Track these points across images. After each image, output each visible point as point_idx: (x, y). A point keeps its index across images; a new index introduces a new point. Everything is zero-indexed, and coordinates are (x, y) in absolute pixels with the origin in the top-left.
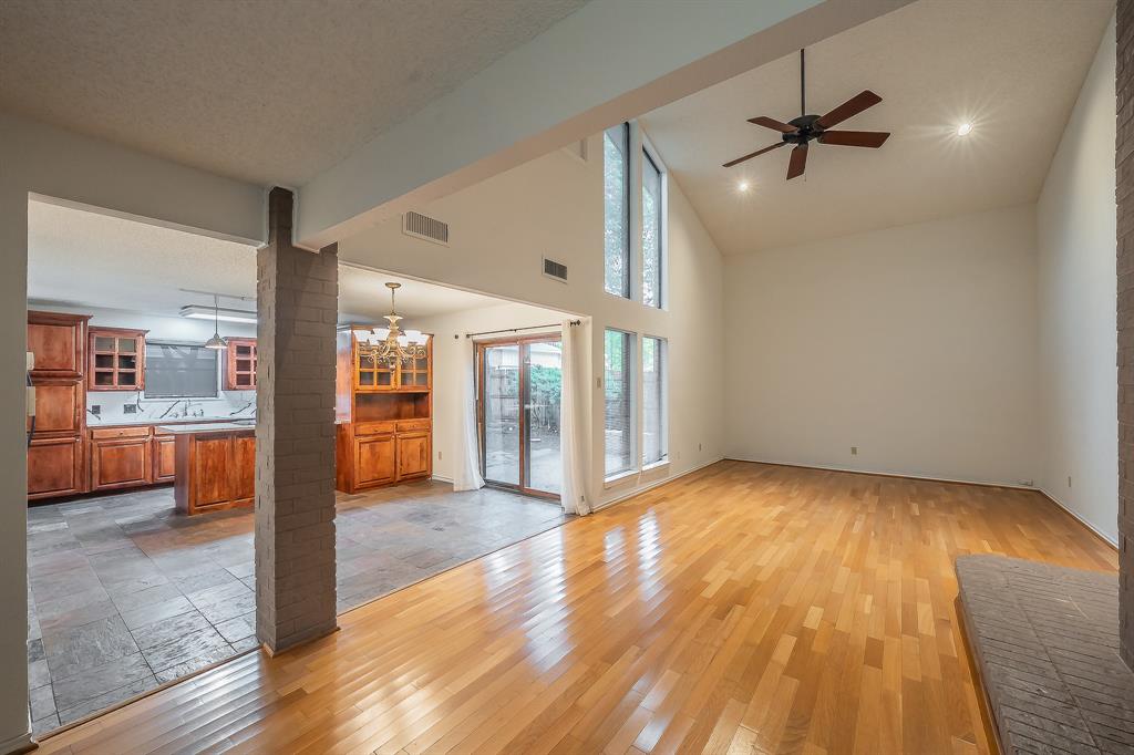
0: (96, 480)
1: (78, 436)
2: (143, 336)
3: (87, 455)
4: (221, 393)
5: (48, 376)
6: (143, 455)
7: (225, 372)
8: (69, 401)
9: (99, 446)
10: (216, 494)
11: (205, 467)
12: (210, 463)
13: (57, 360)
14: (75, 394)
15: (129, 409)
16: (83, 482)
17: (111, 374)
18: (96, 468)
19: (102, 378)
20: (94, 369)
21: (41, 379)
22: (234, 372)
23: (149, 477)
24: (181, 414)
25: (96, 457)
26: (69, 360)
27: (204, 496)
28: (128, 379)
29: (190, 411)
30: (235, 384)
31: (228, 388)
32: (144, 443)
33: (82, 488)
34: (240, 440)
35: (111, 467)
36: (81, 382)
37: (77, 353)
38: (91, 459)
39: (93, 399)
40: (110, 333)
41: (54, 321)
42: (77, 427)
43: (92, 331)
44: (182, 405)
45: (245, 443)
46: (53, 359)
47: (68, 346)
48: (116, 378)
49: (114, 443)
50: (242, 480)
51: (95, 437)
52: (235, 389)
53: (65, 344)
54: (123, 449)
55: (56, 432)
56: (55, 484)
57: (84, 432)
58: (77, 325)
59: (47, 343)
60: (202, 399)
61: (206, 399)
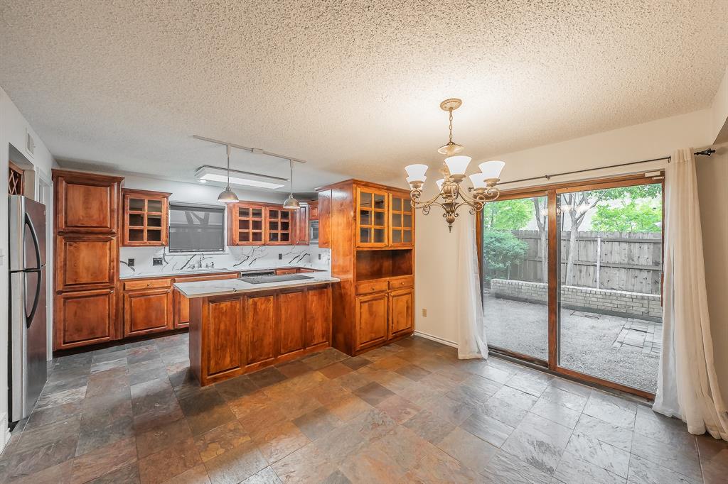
0: (127, 328)
1: (112, 288)
2: (167, 198)
3: (121, 305)
4: (227, 248)
5: (87, 233)
6: (166, 304)
7: (231, 230)
8: (105, 255)
9: (130, 297)
10: (228, 360)
11: (217, 331)
12: (222, 327)
13: (95, 217)
14: (110, 249)
15: (157, 262)
16: (116, 330)
17: (142, 231)
18: (127, 317)
19: (135, 235)
20: (128, 227)
21: (81, 236)
22: (237, 231)
23: (171, 324)
24: (196, 265)
25: (127, 306)
26: (105, 218)
27: (217, 363)
28: (155, 236)
29: (203, 264)
30: (238, 242)
31: (232, 243)
32: (167, 293)
33: (116, 336)
34: (251, 301)
35: (140, 316)
36: (115, 238)
37: (112, 211)
38: (123, 308)
39: (125, 253)
40: (140, 195)
41: (91, 182)
42: (111, 279)
43: (126, 192)
44: (197, 258)
45: (255, 304)
46: (92, 217)
47: (104, 204)
48: (146, 234)
49: (142, 294)
50: (252, 343)
51: (127, 288)
52: (238, 245)
53: (102, 202)
54: (150, 299)
55: (94, 284)
56: (92, 333)
57: (117, 284)
58: (111, 186)
59: (86, 202)
60: (212, 253)
61: (216, 253)
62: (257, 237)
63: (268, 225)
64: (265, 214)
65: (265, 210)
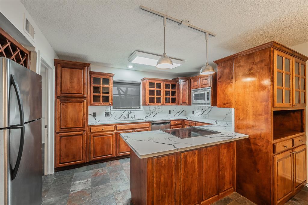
0: (92, 155)
1: (84, 131)
2: (112, 77)
3: (88, 141)
4: (142, 107)
5: (72, 97)
6: (112, 142)
7: (144, 96)
8: (80, 111)
9: (94, 136)
11: (159, 183)
12: (162, 179)
13: (75, 88)
14: (83, 107)
15: (107, 114)
16: (86, 156)
17: (99, 96)
18: (92, 148)
19: (96, 99)
20: (92, 94)
21: (68, 99)
22: (148, 96)
23: (114, 153)
24: (126, 117)
25: (92, 142)
26: (80, 88)
28: (106, 99)
29: (130, 116)
30: (148, 103)
31: (145, 104)
32: (112, 134)
33: (86, 160)
35: (98, 148)
36: (85, 101)
37: (84, 84)
38: (90, 143)
39: (91, 109)
40: (99, 75)
41: (73, 67)
42: (84, 125)
43: (91, 74)
44: (127, 112)
46: (74, 87)
47: (80, 80)
48: (101, 98)
49: (100, 135)
51: (92, 131)
52: (148, 105)
53: (79, 79)
54: (104, 138)
55: (75, 128)
56: (74, 159)
57: (87, 128)
58: (83, 69)
59: (71, 79)
60: (134, 109)
61: (136, 109)
62: (159, 100)
63: (164, 93)
64: (163, 86)
65: (163, 84)
